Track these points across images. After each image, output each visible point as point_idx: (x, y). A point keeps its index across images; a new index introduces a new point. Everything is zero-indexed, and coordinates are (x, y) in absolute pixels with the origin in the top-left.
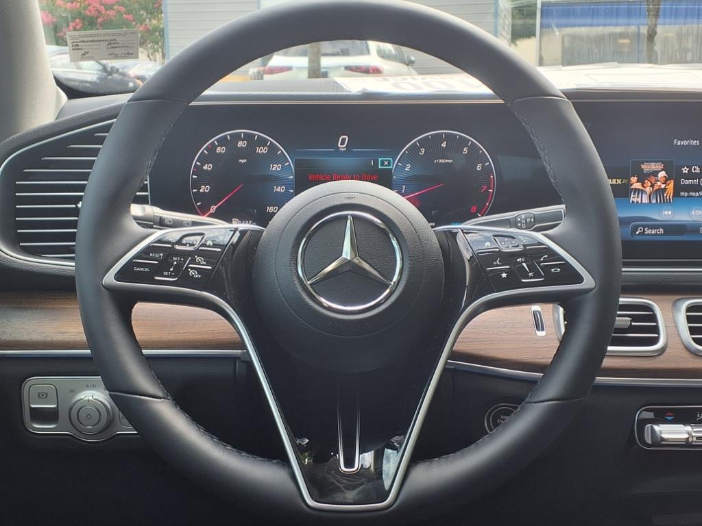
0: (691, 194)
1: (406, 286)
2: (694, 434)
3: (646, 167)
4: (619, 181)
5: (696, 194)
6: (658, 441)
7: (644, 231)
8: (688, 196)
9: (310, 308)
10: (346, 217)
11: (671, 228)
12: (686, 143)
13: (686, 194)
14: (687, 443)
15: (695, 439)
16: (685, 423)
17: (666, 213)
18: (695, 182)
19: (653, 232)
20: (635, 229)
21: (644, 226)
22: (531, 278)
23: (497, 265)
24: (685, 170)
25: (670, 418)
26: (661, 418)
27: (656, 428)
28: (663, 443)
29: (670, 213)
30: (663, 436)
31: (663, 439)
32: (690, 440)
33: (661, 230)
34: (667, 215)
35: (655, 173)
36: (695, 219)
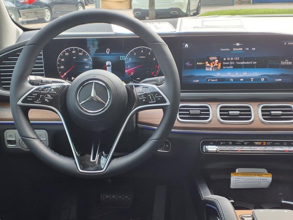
0: (227, 67)
1: (111, 104)
2: (219, 149)
3: (211, 58)
4: (202, 63)
5: (229, 67)
6: (207, 151)
7: (211, 80)
8: (226, 68)
9: (80, 112)
10: (92, 83)
11: (220, 79)
12: (225, 50)
13: (225, 67)
14: (217, 152)
15: (219, 151)
16: (216, 145)
17: (218, 74)
18: (228, 63)
19: (214, 80)
20: (208, 79)
21: (211, 79)
22: (152, 101)
23: (142, 97)
24: (225, 59)
25: (211, 144)
26: (209, 144)
27: (207, 147)
28: (209, 152)
29: (219, 74)
30: (208, 149)
31: (208, 151)
32: (217, 151)
33: (217, 80)
34: (219, 75)
35: (214, 61)
36: (228, 76)
